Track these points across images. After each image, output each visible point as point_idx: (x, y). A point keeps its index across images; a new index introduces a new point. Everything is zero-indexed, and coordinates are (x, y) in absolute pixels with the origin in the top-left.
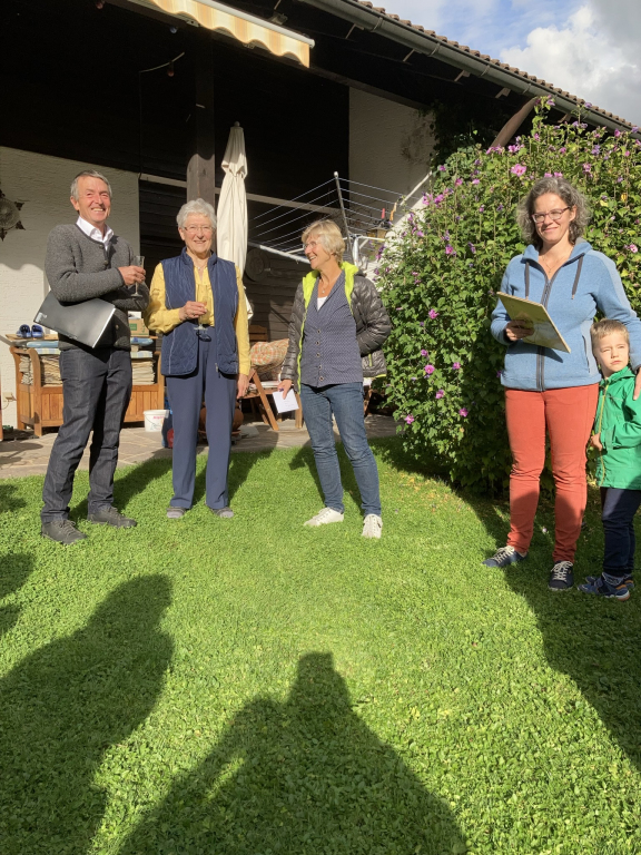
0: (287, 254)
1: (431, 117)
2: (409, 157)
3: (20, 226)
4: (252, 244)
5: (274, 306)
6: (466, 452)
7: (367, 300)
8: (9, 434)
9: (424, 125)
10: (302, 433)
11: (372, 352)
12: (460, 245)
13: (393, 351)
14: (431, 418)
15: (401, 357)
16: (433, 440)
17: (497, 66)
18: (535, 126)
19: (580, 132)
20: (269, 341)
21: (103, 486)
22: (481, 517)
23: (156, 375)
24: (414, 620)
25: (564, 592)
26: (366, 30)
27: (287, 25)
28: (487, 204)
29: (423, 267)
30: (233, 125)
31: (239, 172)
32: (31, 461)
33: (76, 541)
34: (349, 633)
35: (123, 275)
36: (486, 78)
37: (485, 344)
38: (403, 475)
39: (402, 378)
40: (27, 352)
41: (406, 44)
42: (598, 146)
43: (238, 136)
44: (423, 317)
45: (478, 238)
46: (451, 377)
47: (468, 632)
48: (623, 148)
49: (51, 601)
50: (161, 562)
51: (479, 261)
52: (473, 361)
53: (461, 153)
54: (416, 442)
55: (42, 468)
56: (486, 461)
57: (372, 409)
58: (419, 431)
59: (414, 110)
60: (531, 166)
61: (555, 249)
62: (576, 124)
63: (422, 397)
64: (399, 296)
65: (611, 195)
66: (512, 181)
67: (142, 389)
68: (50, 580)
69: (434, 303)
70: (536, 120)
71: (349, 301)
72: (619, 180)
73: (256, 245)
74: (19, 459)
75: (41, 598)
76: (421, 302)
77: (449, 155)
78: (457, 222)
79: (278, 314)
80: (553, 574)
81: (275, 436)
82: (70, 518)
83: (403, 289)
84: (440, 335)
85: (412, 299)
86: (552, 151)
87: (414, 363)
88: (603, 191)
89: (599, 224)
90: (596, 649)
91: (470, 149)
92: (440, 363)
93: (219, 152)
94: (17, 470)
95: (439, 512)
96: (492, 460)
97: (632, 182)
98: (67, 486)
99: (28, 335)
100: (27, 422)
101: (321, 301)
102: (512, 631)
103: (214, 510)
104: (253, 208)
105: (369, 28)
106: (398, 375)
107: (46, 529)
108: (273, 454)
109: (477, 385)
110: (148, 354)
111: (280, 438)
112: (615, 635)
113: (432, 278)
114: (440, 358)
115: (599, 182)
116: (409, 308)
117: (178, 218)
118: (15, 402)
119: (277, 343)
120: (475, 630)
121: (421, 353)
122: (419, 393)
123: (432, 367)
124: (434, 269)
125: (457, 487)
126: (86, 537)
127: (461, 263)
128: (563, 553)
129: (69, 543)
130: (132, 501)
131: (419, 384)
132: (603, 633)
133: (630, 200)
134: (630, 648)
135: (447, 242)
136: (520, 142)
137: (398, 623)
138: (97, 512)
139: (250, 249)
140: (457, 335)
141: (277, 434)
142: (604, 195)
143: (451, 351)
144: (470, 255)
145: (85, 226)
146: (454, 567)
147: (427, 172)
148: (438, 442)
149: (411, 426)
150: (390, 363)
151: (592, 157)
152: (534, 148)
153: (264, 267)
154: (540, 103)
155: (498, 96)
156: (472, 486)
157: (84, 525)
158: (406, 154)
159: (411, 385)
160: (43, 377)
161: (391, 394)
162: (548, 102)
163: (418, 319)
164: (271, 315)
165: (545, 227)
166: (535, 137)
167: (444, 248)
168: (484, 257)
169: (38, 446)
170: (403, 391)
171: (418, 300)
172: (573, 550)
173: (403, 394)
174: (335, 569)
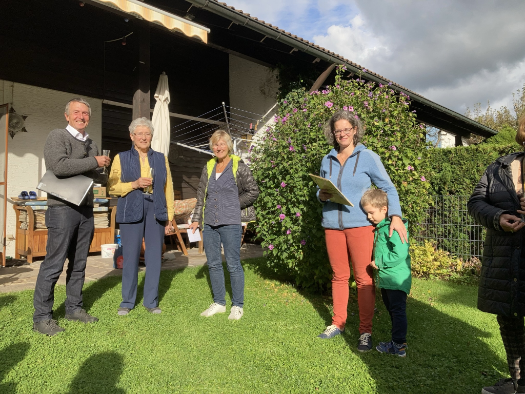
0: (193, 148)
1: (276, 72)
2: (264, 94)
3: (24, 130)
4: (172, 142)
5: (185, 178)
6: (305, 267)
7: (245, 176)
8: (10, 262)
9: (273, 76)
10: (203, 256)
11: (247, 207)
12: (297, 146)
13: (261, 206)
14: (284, 246)
15: (265, 210)
16: (285, 260)
17: (313, 46)
18: (337, 80)
19: (361, 84)
20: (182, 199)
21: (76, 296)
22: (316, 307)
23: (110, 222)
24: (279, 375)
25: (367, 353)
26: (239, 25)
27: (194, 20)
28: (312, 123)
29: (277, 157)
30: (162, 74)
31: (165, 101)
32: (25, 280)
33: (57, 333)
34: (239, 386)
35: (98, 161)
36: (307, 52)
37: (314, 202)
38: (267, 282)
39: (266, 222)
40: (25, 208)
41: (262, 33)
42: (371, 93)
43: (164, 80)
44: (277, 186)
45: (308, 141)
46: (295, 221)
47: (312, 381)
48: (385, 93)
49: (41, 375)
50: (115, 345)
51: (309, 155)
52: (308, 212)
53: (294, 93)
54: (275, 261)
55: (33, 284)
56: (317, 272)
57: (246, 240)
58: (277, 255)
59: (267, 68)
60: (336, 102)
61: (346, 150)
62: (358, 80)
63: (278, 234)
64: (263, 174)
65: (380, 118)
66: (326, 110)
67: (101, 231)
68: (40, 361)
69: (284, 178)
70: (337, 77)
71: (235, 176)
72: (385, 111)
73: (175, 143)
74: (17, 279)
75: (34, 373)
76: (276, 177)
77: (287, 93)
78: (295, 132)
79: (188, 183)
80: (360, 341)
81: (186, 259)
82: (53, 318)
83: (265, 170)
84: (287, 197)
85: (271, 176)
86: (347, 94)
87: (273, 213)
88: (376, 116)
89: (375, 134)
90: (389, 388)
91: (299, 90)
92: (288, 213)
93: (152, 88)
94: (16, 287)
95: (290, 304)
96: (320, 271)
97: (391, 112)
98: (51, 296)
99: (26, 197)
100: (22, 254)
101: (218, 175)
102: (339, 379)
103: (150, 309)
104: (173, 121)
105: (241, 24)
106: (264, 220)
107: (37, 326)
108: (185, 271)
109: (310, 226)
110: (105, 209)
111: (190, 260)
112: (399, 378)
113: (282, 164)
114: (288, 210)
115: (373, 111)
116: (269, 181)
117: (130, 128)
118: (15, 241)
119: (187, 200)
120: (316, 379)
121: (277, 207)
122: (276, 231)
123: (284, 215)
124: (283, 159)
125: (300, 289)
126: (64, 330)
127: (298, 155)
128: (364, 328)
129: (52, 335)
130: (95, 304)
131: (276, 226)
132: (393, 377)
133: (391, 122)
134: (408, 386)
135: (290, 144)
136: (329, 89)
137: (269, 378)
138: (72, 313)
139: (171, 144)
140: (298, 197)
141: (187, 258)
142: (376, 118)
143: (295, 206)
144: (303, 151)
145: (72, 131)
146: (301, 339)
147: (275, 102)
148: (289, 261)
149: (272, 251)
150: (258, 213)
151: (369, 98)
152: (337, 92)
153: (179, 155)
154: (339, 68)
155: (314, 62)
156: (309, 287)
157: (63, 322)
158: (263, 92)
159: (271, 226)
160: (35, 225)
161: (259, 232)
162: (343, 68)
163: (274, 187)
164: (183, 184)
165: (341, 138)
166: (337, 86)
167: (288, 147)
168: (312, 153)
169: (30, 270)
170: (267, 230)
171: (274, 177)
172: (371, 326)
173: (267, 232)
174: (228, 344)
